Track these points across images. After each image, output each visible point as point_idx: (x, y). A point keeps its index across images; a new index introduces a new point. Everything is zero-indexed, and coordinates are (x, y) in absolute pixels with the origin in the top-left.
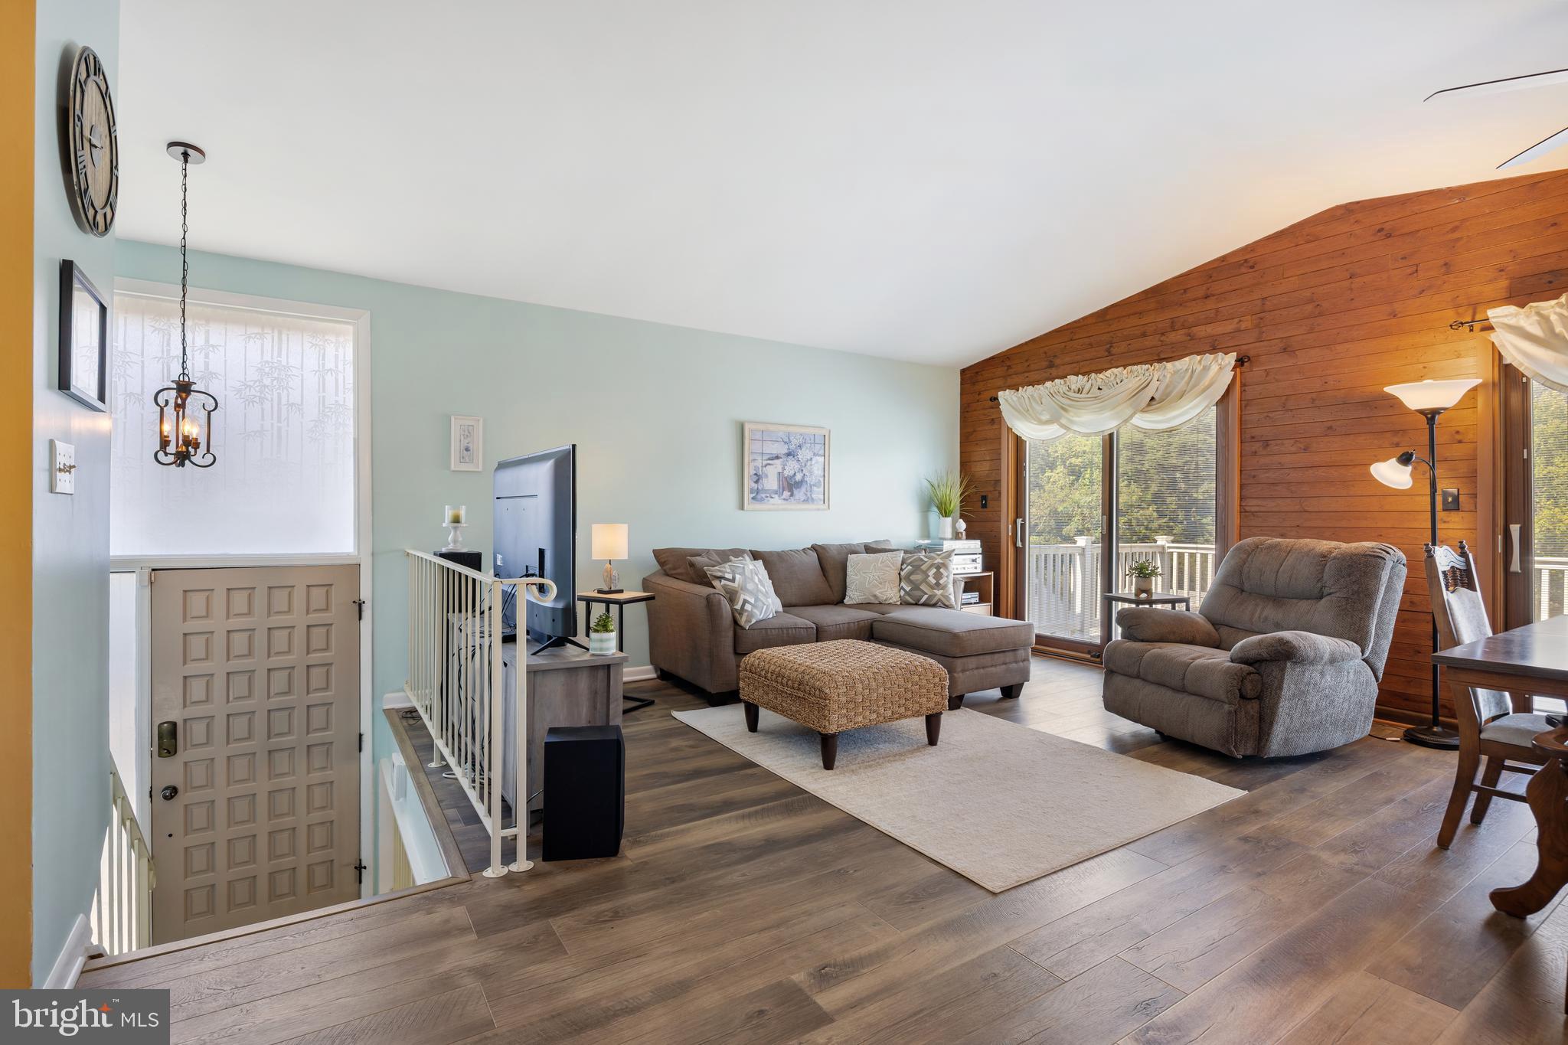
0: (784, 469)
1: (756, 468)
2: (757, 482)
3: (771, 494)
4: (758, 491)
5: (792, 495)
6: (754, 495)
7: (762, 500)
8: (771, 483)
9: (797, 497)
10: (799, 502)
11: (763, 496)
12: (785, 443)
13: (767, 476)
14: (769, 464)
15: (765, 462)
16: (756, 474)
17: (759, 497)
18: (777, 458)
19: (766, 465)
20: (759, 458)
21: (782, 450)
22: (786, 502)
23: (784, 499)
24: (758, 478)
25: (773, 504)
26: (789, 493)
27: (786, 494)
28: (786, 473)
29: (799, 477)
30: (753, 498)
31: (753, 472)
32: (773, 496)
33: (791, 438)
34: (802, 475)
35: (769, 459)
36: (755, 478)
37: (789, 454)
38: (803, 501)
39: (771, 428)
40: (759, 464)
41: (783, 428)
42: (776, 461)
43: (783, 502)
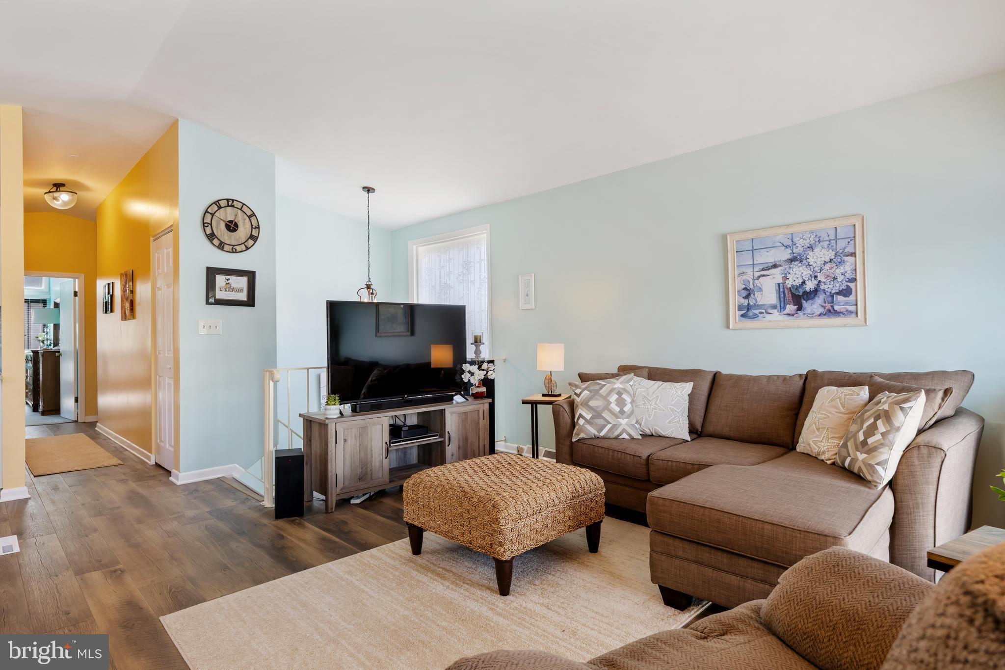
0: (785, 278)
1: (746, 282)
2: (747, 297)
3: (766, 310)
4: (749, 308)
5: (800, 308)
6: (742, 312)
7: (755, 316)
8: (768, 294)
9: (808, 311)
10: (812, 315)
11: (757, 312)
12: (787, 247)
13: (760, 289)
14: (764, 276)
15: (757, 274)
16: (745, 289)
17: (750, 314)
18: (775, 266)
19: (759, 277)
20: (749, 271)
21: (786, 255)
22: (791, 317)
23: (788, 314)
24: (748, 293)
25: (770, 321)
26: (796, 307)
27: (790, 308)
28: (789, 283)
29: (810, 286)
30: (742, 316)
31: (740, 286)
32: (770, 311)
33: (795, 240)
34: (816, 282)
35: (763, 269)
36: (745, 293)
37: (792, 260)
38: (820, 315)
39: (763, 234)
40: (749, 277)
41: (784, 230)
42: (773, 271)
43: (787, 317)
